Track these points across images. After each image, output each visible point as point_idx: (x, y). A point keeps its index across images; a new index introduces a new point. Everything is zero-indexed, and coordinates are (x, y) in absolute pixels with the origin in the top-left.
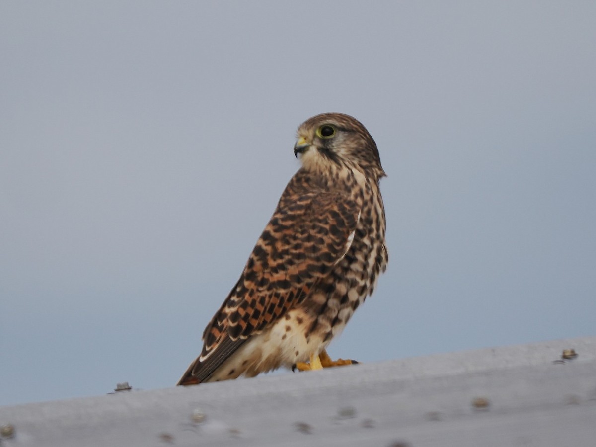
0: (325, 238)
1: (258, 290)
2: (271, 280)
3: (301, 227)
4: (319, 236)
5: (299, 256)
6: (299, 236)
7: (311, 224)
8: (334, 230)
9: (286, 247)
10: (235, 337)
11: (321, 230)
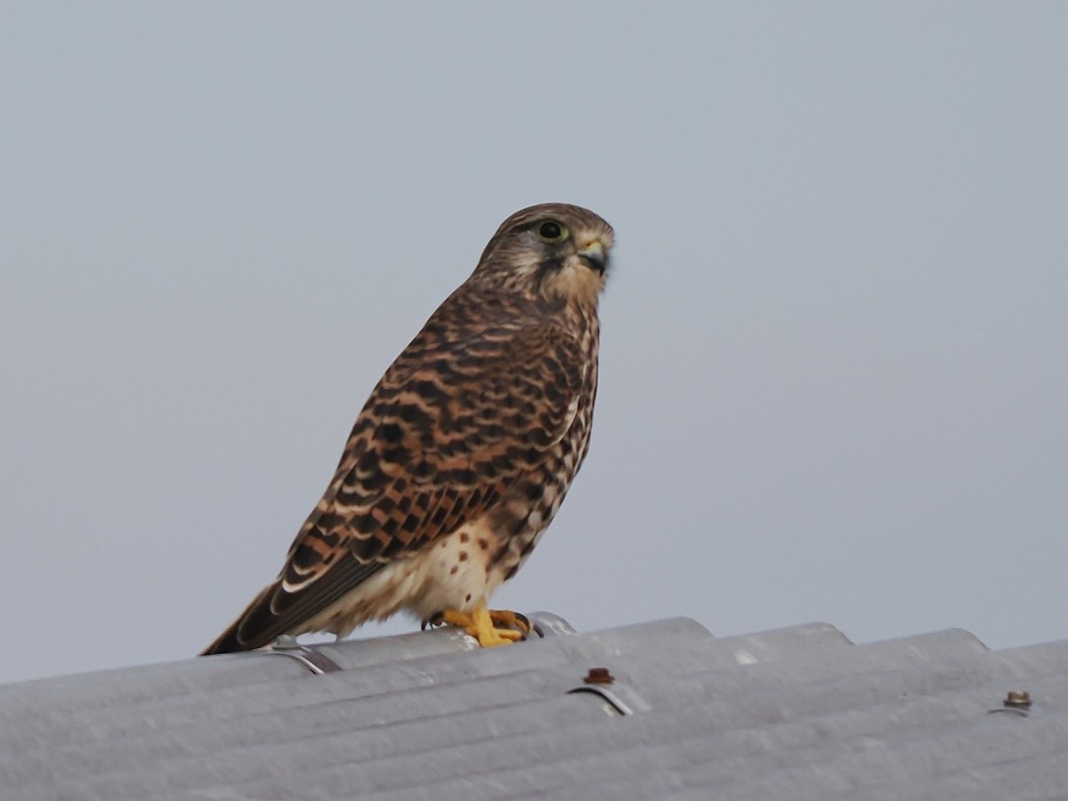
0: (536, 403)
1: (413, 482)
2: (441, 466)
3: (494, 380)
4: (527, 399)
5: (492, 431)
6: (491, 395)
7: (511, 377)
8: (551, 392)
9: (468, 413)
10: (365, 557)
11: (529, 389)
